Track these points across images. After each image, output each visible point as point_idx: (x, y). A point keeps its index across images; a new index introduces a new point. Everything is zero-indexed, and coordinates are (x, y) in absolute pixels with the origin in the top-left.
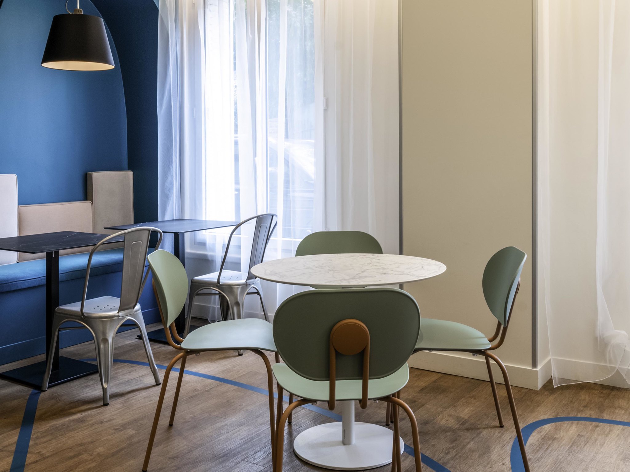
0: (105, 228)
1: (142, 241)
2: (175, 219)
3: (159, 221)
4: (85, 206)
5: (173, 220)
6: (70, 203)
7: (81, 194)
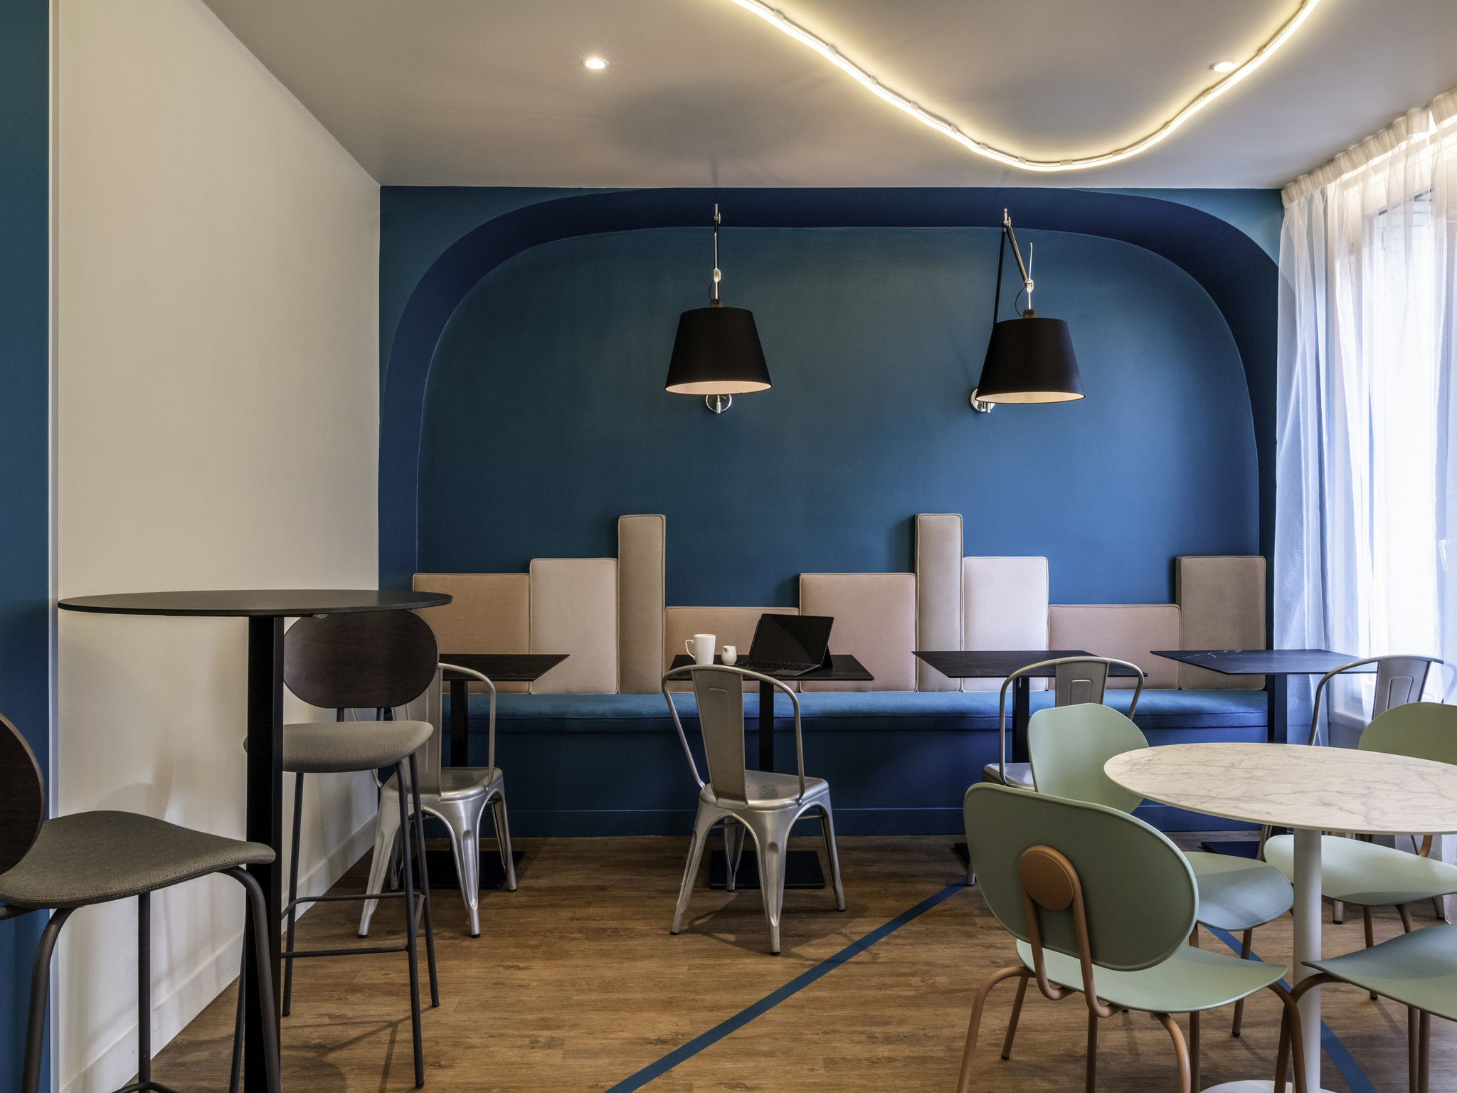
0: (1152, 652)
1: (1091, 680)
2: (1307, 648)
3: (1275, 649)
4: (1170, 611)
5: (1303, 651)
6: (1143, 605)
7: (1164, 591)
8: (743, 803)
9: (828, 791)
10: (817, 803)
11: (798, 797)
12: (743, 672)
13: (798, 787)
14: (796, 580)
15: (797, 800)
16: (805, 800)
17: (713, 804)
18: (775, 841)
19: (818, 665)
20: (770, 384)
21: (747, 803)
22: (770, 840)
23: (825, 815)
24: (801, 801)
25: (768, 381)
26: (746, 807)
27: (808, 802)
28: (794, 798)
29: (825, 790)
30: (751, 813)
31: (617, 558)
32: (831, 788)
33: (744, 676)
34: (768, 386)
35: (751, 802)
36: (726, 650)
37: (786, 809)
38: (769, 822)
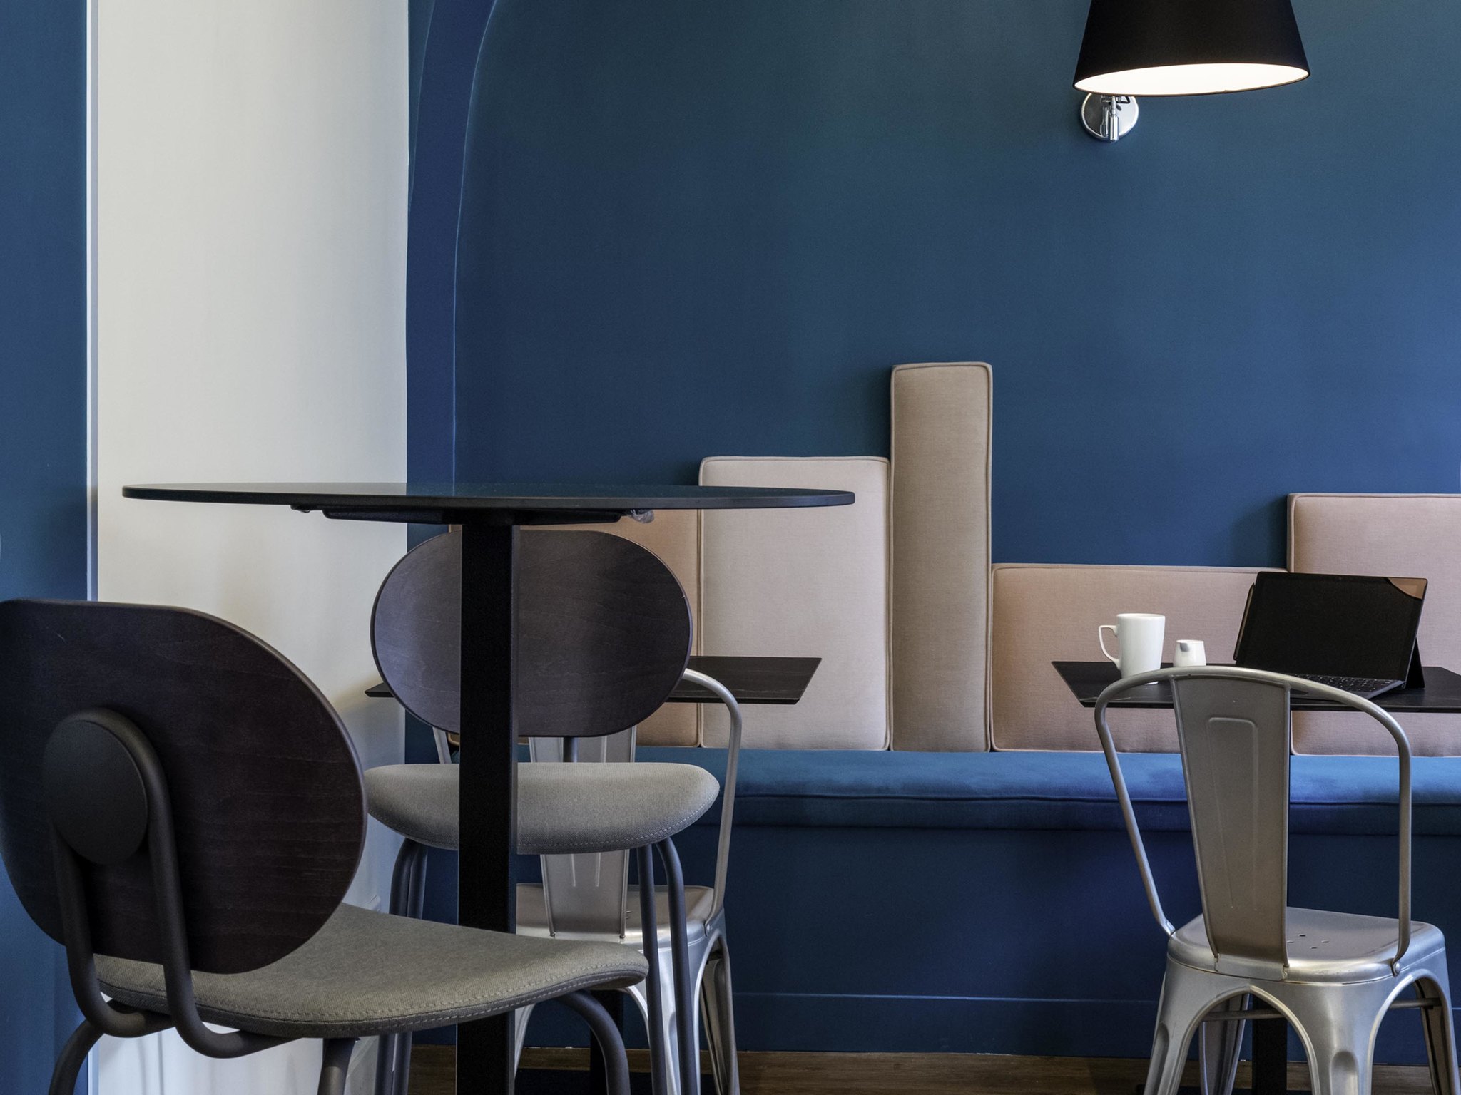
8: (1279, 966)
9: (1443, 949)
10: (1424, 972)
11: (1393, 954)
12: (1292, 683)
13: (1395, 933)
14: (1281, 508)
15: (1391, 963)
16: (1403, 965)
17: (1209, 967)
18: (1348, 1048)
19: (1399, 683)
20: (1305, 67)
21: (1286, 966)
22: (1336, 1045)
23: (1438, 1001)
24: (1398, 965)
25: (1301, 63)
26: (1285, 975)
27: (1411, 970)
28: (1383, 959)
29: (1438, 946)
30: (1294, 987)
31: (888, 456)
32: (1449, 943)
33: (1293, 691)
34: (1296, 74)
35: (1295, 964)
36: (1184, 648)
37: (1370, 981)
38: (1333, 1006)
